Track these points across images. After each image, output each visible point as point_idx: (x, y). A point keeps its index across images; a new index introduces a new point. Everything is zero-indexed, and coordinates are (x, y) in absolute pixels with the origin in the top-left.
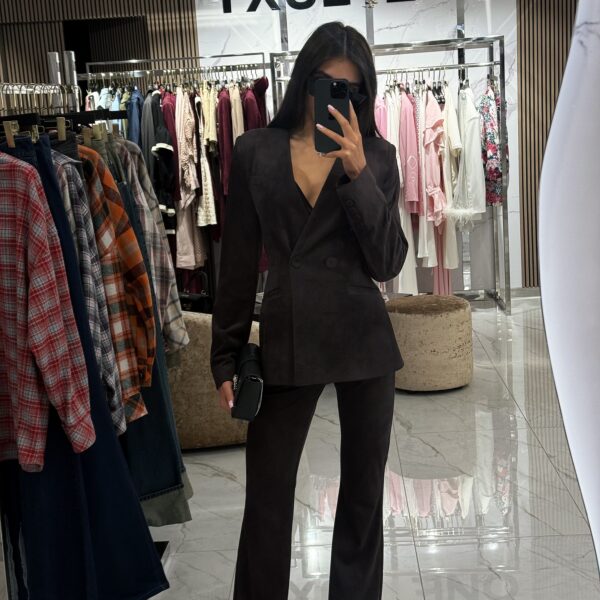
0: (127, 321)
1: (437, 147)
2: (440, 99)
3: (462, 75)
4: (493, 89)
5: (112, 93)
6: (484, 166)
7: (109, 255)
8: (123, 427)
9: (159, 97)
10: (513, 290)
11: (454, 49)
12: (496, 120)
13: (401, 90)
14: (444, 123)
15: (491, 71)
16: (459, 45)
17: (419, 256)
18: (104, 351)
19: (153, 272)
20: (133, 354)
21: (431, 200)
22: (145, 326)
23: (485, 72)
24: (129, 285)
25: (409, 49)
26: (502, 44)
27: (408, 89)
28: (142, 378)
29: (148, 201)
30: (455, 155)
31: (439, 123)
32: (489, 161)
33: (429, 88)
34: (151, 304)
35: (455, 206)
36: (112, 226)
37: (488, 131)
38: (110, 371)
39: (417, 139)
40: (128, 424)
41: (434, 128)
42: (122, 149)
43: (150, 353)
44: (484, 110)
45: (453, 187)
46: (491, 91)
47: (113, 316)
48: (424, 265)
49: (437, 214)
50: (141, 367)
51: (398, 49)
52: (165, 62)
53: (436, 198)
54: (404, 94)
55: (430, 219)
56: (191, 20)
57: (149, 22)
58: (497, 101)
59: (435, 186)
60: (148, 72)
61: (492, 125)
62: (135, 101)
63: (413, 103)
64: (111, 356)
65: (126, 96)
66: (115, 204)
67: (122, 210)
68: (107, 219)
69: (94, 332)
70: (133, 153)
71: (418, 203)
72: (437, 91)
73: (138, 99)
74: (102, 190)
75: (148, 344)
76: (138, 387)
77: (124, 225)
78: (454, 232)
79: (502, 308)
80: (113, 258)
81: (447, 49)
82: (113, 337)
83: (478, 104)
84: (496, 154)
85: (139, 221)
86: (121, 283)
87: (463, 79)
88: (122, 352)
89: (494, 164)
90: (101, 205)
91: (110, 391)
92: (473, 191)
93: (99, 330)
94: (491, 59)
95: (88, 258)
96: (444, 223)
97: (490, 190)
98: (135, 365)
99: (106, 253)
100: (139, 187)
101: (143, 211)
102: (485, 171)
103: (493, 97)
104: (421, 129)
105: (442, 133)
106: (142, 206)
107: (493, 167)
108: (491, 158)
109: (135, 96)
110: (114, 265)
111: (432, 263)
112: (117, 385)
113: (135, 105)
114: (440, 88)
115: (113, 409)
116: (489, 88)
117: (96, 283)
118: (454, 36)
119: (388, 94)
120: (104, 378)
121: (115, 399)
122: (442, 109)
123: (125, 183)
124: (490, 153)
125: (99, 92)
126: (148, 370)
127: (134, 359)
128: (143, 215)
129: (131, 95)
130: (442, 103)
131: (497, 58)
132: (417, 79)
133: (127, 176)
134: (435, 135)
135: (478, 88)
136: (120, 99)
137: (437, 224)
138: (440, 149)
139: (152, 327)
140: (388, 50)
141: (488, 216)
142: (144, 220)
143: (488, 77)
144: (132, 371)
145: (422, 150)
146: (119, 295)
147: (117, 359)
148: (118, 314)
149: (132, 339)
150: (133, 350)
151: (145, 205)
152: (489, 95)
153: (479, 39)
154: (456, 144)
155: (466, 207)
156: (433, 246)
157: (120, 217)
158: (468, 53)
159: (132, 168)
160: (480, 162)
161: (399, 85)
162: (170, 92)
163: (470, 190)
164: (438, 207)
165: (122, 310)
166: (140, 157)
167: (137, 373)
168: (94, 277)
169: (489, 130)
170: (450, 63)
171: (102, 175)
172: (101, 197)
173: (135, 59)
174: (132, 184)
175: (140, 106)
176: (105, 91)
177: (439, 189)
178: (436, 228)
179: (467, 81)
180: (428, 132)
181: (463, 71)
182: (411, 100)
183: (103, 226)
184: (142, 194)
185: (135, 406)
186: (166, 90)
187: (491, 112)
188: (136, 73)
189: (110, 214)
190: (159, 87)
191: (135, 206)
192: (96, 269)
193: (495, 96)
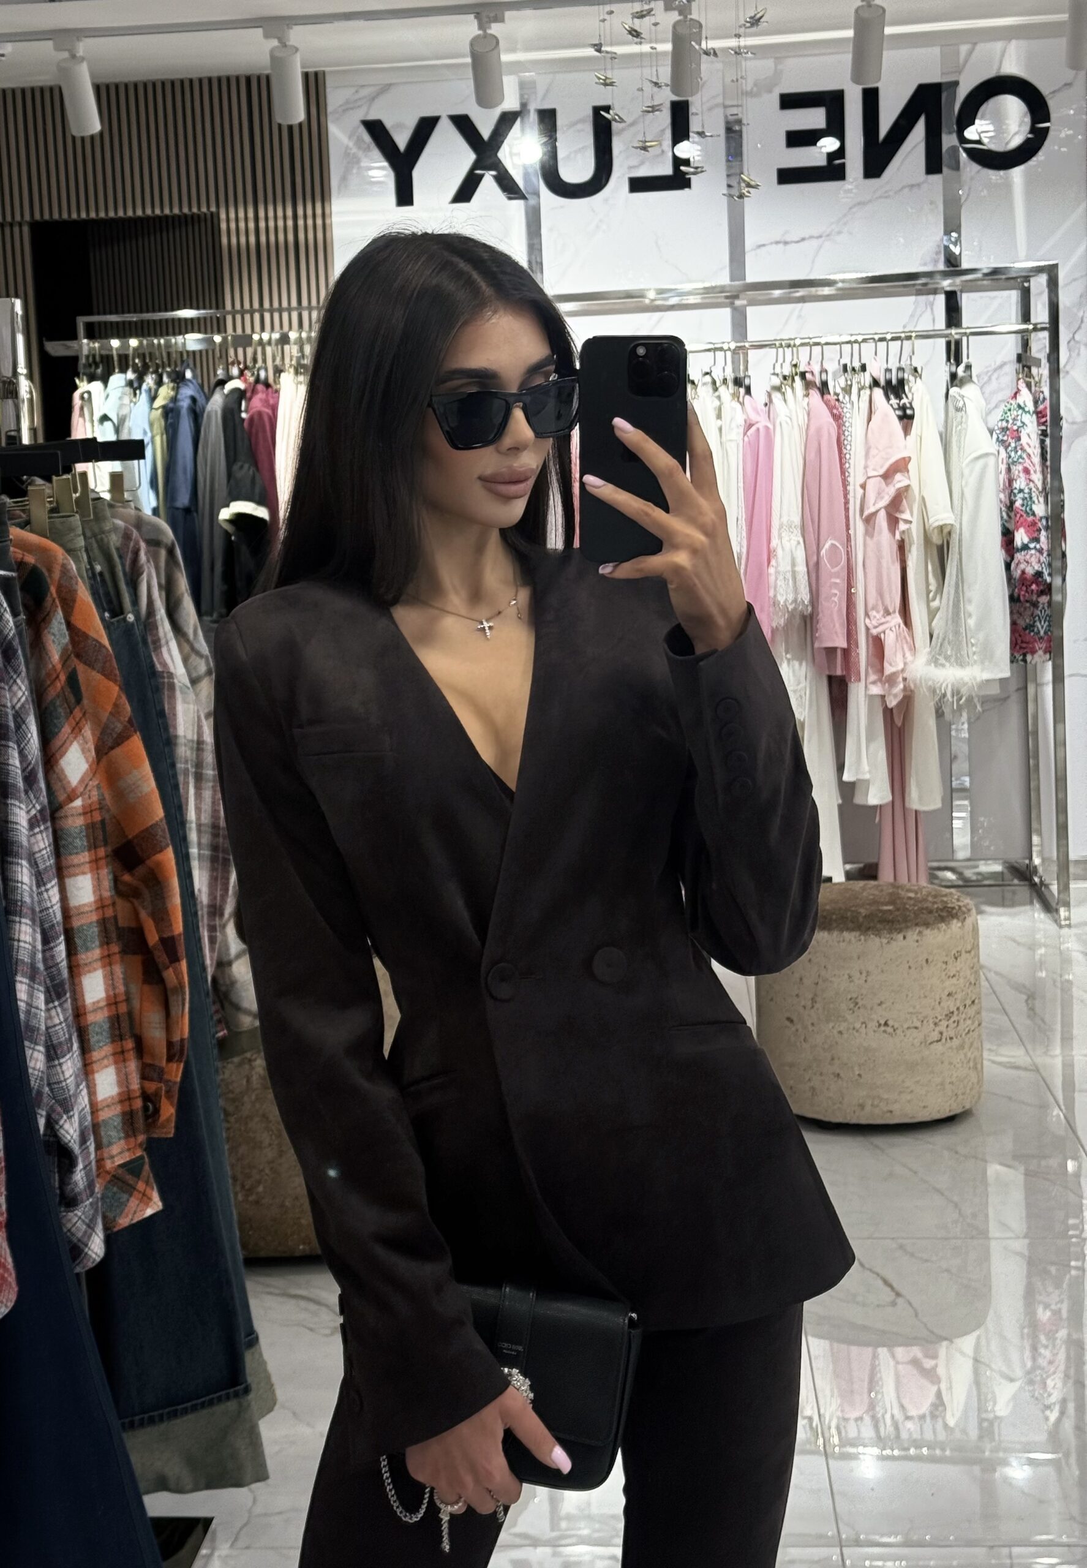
0: (118, 970)
1: (893, 522)
2: (903, 408)
3: (954, 352)
4: (1029, 386)
5: (134, 386)
6: (1008, 566)
7: (78, 803)
8: (96, 1248)
9: (240, 394)
10: (1077, 862)
11: (935, 292)
12: (1037, 459)
13: (808, 385)
14: (911, 466)
15: (1026, 345)
16: (946, 284)
17: (847, 777)
18: (53, 1053)
19: (193, 836)
20: (131, 1055)
21: (878, 645)
22: (161, 981)
23: (1011, 347)
24: (127, 878)
25: (827, 291)
26: (1053, 284)
27: (825, 384)
28: (151, 1114)
29: (185, 660)
30: (936, 539)
31: (901, 466)
32: (1019, 556)
33: (876, 383)
34: (178, 927)
35: (934, 661)
36: (88, 732)
37: (1017, 485)
38: (66, 1106)
39: (847, 502)
40: (108, 1240)
41: (887, 476)
42: (127, 536)
43: (173, 1052)
44: (1008, 435)
45: (932, 614)
46: (1024, 391)
47: (83, 957)
48: (858, 800)
49: (891, 680)
50: (152, 1087)
51: (801, 292)
52: (257, 316)
53: (889, 640)
54: (815, 395)
55: (876, 690)
56: (319, 222)
57: (223, 226)
58: (1040, 414)
59: (887, 613)
60: (218, 339)
61: (1027, 471)
62: (185, 404)
63: (838, 418)
64: (70, 1066)
65: (165, 393)
66: (98, 676)
67: (117, 688)
68: (78, 713)
69: (29, 1005)
70: (154, 543)
71: (846, 652)
72: (895, 388)
73: (194, 400)
74: (66, 639)
75: (168, 1029)
76: (141, 1138)
77: (119, 727)
78: (932, 722)
79: (1049, 907)
80: (87, 811)
81: (919, 293)
82: (79, 1013)
83: (995, 420)
84: (1037, 540)
85: (162, 714)
86: (106, 874)
87: (958, 362)
88: (102, 1051)
89: (1031, 563)
90: (63, 677)
91: (65, 1158)
92: (979, 626)
93: (40, 999)
94: (1026, 317)
95: (21, 815)
96: (908, 700)
97: (1022, 623)
98: (135, 1085)
99: (71, 799)
100: (165, 627)
101: (172, 687)
102: (1010, 578)
103: (1030, 407)
104: (856, 478)
105: (907, 487)
106: (171, 675)
107: (1030, 571)
108: (1025, 547)
109: (187, 392)
110: (91, 827)
111: (877, 794)
112: (83, 1140)
113: (184, 412)
114: (901, 382)
115: (71, 1202)
116: (1022, 385)
117: (40, 880)
118: (936, 261)
119: (777, 397)
120: (52, 1124)
121: (79, 1176)
122: (907, 430)
123: (131, 618)
124: (1021, 537)
125: (105, 382)
126: (169, 1095)
127: (133, 1066)
128: (173, 697)
129: (177, 389)
130: (906, 417)
131: (1040, 314)
132: (846, 360)
133: (135, 601)
134: (890, 492)
135: (994, 384)
136: (153, 399)
137: (892, 703)
138: (902, 526)
139: (181, 986)
140: (777, 293)
141: (1013, 686)
142: (173, 708)
143: (1019, 358)
144: (125, 1097)
145: (858, 528)
146: (101, 905)
147: (87, 1070)
148: (97, 953)
149: (130, 1014)
150: (130, 1044)
151: (178, 669)
152: (1020, 400)
153: (995, 272)
154: (941, 515)
155: (961, 663)
156: (882, 755)
157: (109, 708)
158: (968, 302)
159: (150, 582)
160: (998, 555)
161: (803, 375)
162: (267, 385)
163: (971, 622)
164: (894, 663)
165: (106, 941)
166: (171, 552)
167: (138, 1104)
168: (33, 864)
169: (1020, 483)
170: (924, 325)
171: (68, 602)
172: (65, 659)
173: (191, 308)
174: (148, 623)
175: (196, 414)
176: (118, 380)
177: (897, 619)
178: (888, 713)
179: (969, 367)
180: (871, 485)
181: (958, 343)
182: (831, 408)
183: (66, 729)
184: (173, 645)
185: (130, 1190)
186: (258, 380)
187: (1024, 440)
188: (192, 341)
189: (85, 701)
190: (242, 373)
191: (153, 673)
192: (43, 842)
193: (1036, 402)
